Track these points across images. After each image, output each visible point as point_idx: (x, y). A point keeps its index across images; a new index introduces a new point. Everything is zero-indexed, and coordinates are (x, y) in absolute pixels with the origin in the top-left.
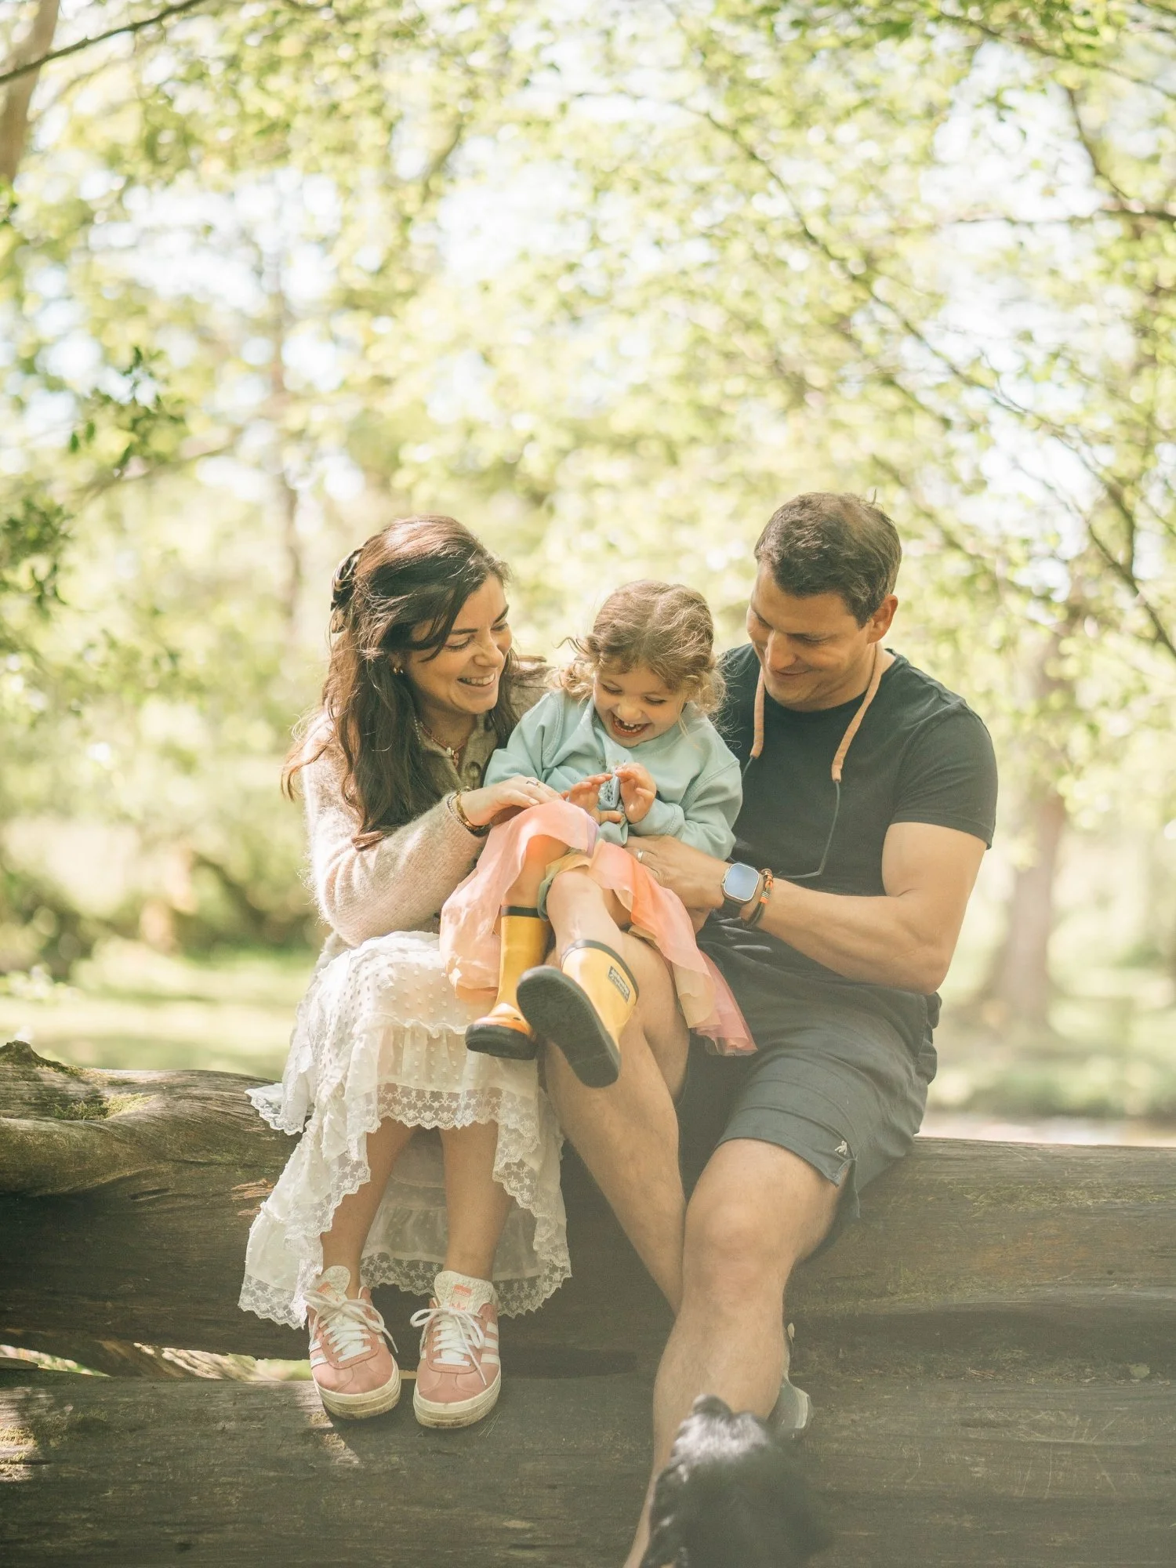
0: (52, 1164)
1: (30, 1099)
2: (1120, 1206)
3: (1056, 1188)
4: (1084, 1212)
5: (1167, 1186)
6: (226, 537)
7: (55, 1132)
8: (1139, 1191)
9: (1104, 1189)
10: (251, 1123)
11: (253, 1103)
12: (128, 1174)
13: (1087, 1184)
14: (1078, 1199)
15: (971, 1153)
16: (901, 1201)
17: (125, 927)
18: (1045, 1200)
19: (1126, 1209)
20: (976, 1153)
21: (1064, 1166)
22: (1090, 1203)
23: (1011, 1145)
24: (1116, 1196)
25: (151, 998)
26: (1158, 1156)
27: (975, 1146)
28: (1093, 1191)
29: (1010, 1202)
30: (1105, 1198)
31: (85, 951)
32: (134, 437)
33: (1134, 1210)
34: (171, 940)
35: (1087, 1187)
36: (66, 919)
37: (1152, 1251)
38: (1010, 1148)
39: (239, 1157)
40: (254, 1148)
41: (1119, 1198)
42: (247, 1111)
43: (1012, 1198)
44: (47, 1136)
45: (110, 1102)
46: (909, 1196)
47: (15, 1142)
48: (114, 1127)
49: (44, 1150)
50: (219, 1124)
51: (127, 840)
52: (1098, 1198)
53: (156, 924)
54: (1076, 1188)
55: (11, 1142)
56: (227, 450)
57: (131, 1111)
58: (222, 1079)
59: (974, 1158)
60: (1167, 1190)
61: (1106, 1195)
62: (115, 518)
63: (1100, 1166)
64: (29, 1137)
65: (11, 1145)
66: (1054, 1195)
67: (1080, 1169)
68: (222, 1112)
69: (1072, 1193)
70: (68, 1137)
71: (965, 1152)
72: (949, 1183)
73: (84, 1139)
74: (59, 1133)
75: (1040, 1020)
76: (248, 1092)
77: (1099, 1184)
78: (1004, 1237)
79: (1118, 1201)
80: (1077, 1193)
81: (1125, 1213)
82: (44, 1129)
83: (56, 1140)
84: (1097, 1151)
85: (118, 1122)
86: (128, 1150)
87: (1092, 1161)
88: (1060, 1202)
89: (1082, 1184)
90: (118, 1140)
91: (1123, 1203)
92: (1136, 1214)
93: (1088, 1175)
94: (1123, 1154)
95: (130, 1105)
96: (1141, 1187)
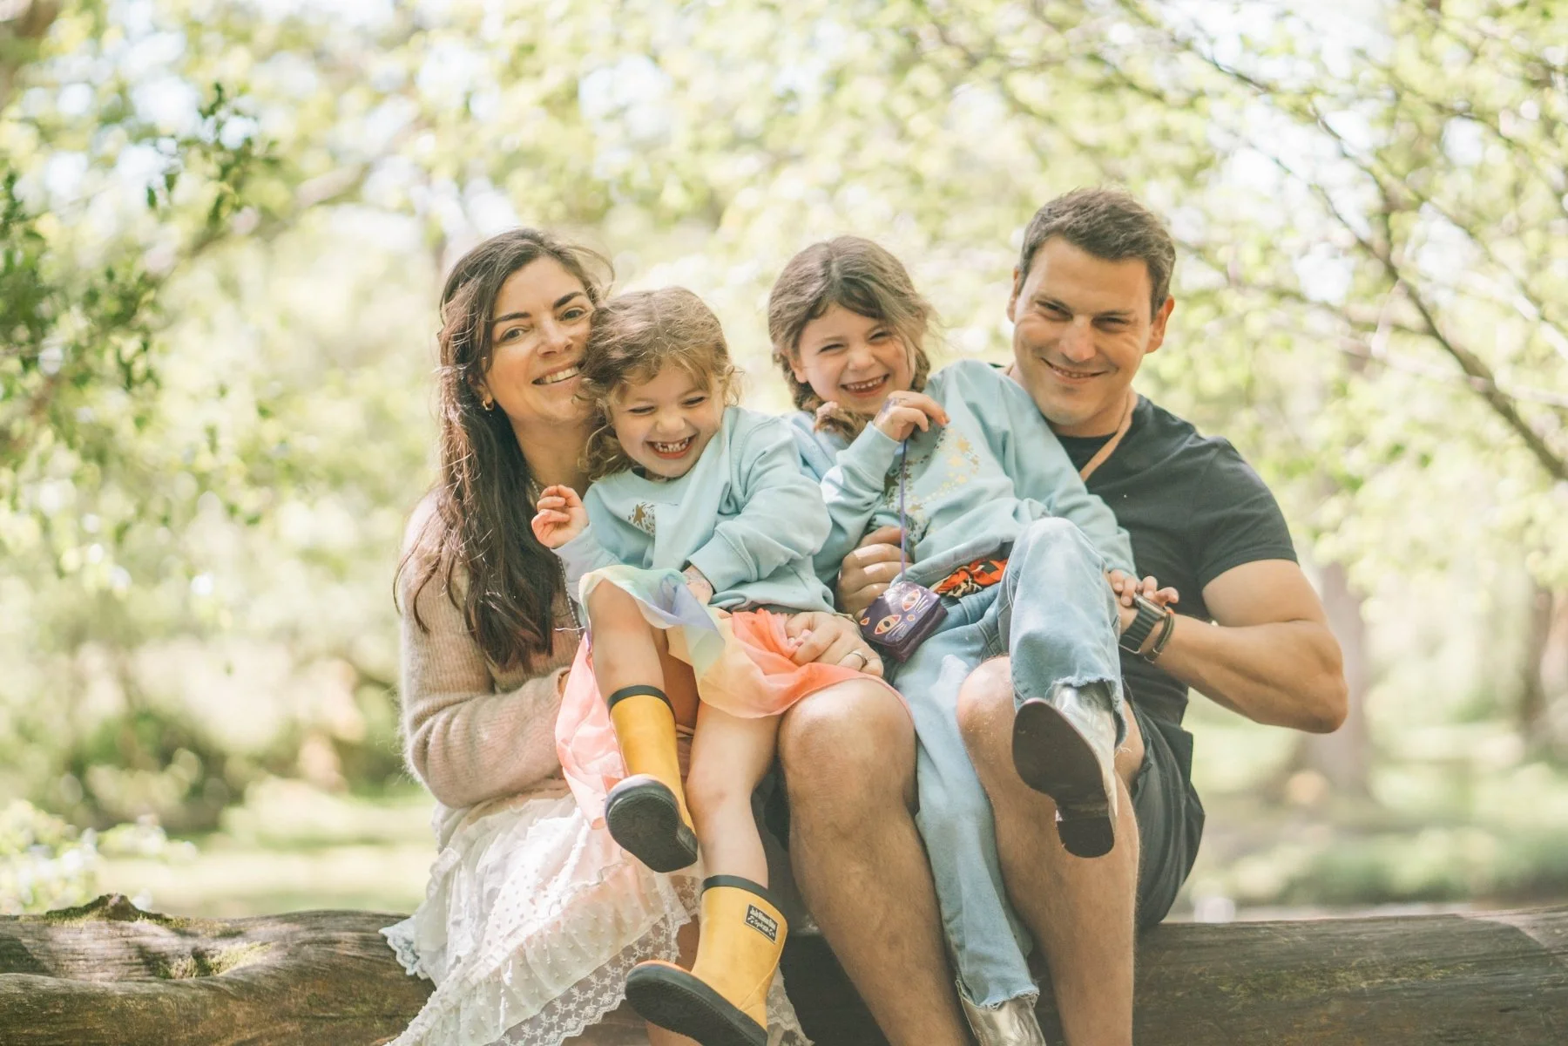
0: (159, 1031)
1: (130, 958)
2: (1400, 987)
3: (1324, 971)
4: (1359, 995)
5: (1452, 959)
6: (365, 296)
7: (159, 994)
8: (1421, 967)
9: (1380, 968)
10: (389, 967)
11: (390, 942)
12: (249, 1037)
13: (1360, 962)
14: (1349, 981)
15: (1222, 937)
16: (1146, 999)
17: (281, 763)
18: (1312, 985)
19: (1406, 989)
20: (1229, 937)
21: (1331, 945)
22: (1364, 985)
23: (1269, 925)
24: (1394, 974)
25: (313, 844)
26: (1440, 925)
27: (1228, 929)
28: (1365, 970)
29: (1273, 991)
30: (1381, 978)
31: (236, 796)
32: (226, 187)
33: (1415, 989)
34: (335, 776)
35: (1361, 967)
36: (211, 759)
37: (1439, 1036)
38: (1268, 928)
39: (376, 1007)
40: (394, 996)
41: (1398, 976)
42: (382, 953)
43: (1274, 986)
44: (151, 999)
45: (223, 955)
46: (1155, 993)
47: (113, 1008)
48: (229, 982)
49: (148, 1015)
50: (349, 970)
51: (278, 660)
52: (1373, 979)
53: (318, 759)
54: (1346, 969)
55: (109, 1008)
56: (349, 194)
57: (248, 964)
58: (351, 918)
59: (1227, 944)
60: (1452, 963)
61: (1382, 975)
62: (230, 287)
63: (1373, 941)
64: (130, 1002)
65: (109, 1012)
66: (1322, 979)
67: (1350, 946)
68: (354, 957)
69: (1343, 975)
70: (173, 998)
71: (1217, 937)
72: (1200, 974)
73: (195, 999)
74: (165, 995)
75: (1362, 790)
76: (383, 931)
77: (1373, 962)
78: (1267, 1032)
79: (1396, 980)
80: (1350, 976)
81: (1405, 994)
82: (147, 991)
83: (161, 1003)
84: (1370, 924)
85: (233, 977)
86: (247, 1009)
87: (1363, 937)
88: (1329, 986)
89: (1354, 964)
90: (233, 997)
91: (1401, 982)
92: (1418, 993)
93: (1360, 953)
94: (1402, 925)
95: (246, 956)
96: (1424, 962)
